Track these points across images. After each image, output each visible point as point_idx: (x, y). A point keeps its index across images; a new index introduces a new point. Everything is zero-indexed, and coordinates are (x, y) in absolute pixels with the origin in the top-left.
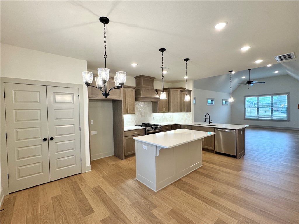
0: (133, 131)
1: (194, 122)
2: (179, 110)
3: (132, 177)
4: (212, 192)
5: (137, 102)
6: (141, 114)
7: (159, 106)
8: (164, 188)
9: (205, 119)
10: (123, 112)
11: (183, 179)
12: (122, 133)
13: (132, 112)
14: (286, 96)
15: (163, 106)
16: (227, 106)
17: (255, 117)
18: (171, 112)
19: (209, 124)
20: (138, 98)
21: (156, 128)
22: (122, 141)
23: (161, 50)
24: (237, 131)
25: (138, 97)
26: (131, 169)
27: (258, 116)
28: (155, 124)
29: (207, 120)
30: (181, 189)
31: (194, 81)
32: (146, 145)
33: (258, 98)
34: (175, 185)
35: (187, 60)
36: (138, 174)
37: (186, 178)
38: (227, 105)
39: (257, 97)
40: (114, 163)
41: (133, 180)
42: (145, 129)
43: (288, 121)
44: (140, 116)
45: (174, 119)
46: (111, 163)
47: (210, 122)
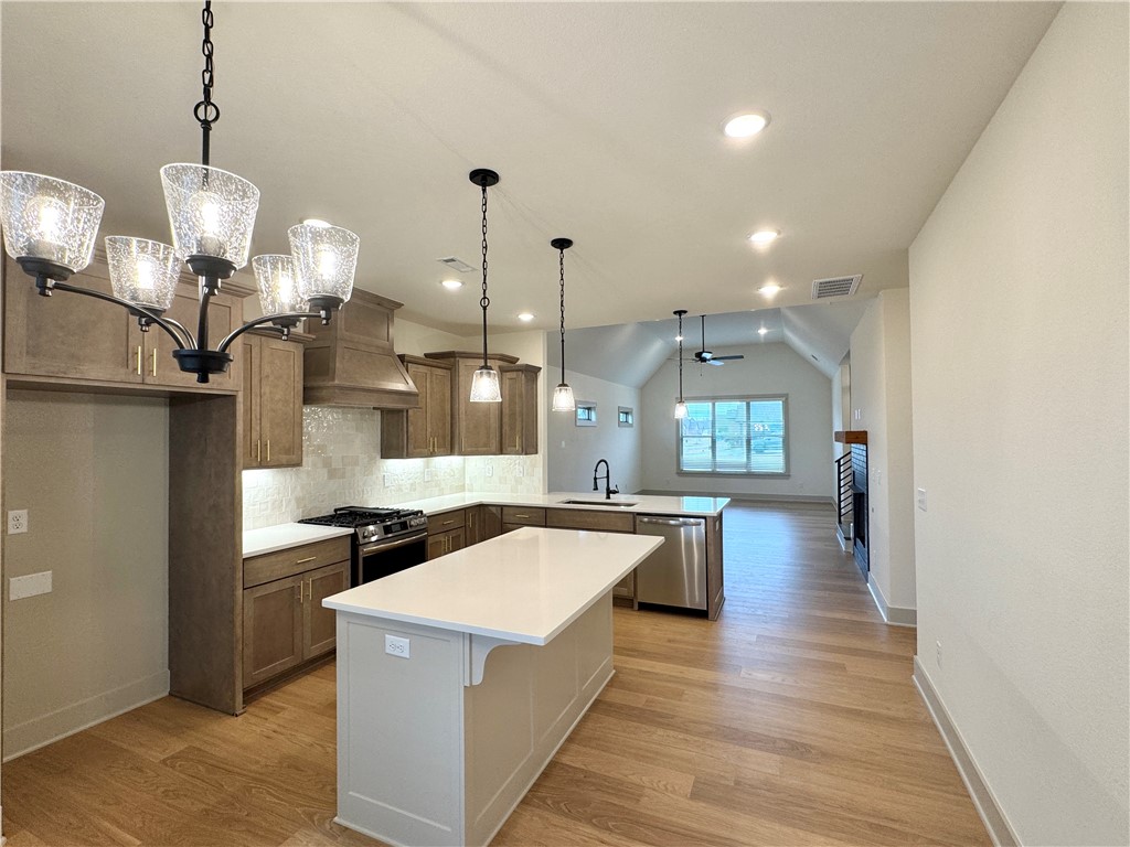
0: (292, 554)
1: (549, 492)
2: (494, 444)
3: (310, 816)
4: (694, 796)
5: (307, 410)
6: (327, 463)
7: (411, 429)
8: (499, 833)
9: (595, 479)
10: (240, 459)
11: (565, 760)
12: (233, 569)
13: (287, 457)
14: (780, 403)
15: (429, 430)
16: (630, 429)
17: (706, 467)
18: (461, 454)
19: (608, 497)
20: (319, 388)
21: (404, 526)
22: (232, 611)
23: (479, 177)
24: (710, 522)
25: (315, 384)
26: (293, 764)
27: (714, 464)
28: (398, 512)
29: (602, 484)
30: (574, 818)
31: (548, 334)
32: (404, 634)
33: (714, 405)
34: (543, 800)
35: (562, 244)
36: (351, 794)
37: (574, 747)
38: (631, 426)
39: (710, 404)
40: (178, 746)
41: (318, 836)
42: (354, 537)
43: (785, 476)
44: (323, 473)
45: (467, 481)
46: (157, 750)
47: (609, 492)
